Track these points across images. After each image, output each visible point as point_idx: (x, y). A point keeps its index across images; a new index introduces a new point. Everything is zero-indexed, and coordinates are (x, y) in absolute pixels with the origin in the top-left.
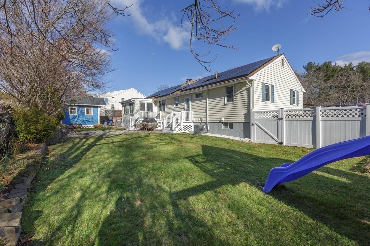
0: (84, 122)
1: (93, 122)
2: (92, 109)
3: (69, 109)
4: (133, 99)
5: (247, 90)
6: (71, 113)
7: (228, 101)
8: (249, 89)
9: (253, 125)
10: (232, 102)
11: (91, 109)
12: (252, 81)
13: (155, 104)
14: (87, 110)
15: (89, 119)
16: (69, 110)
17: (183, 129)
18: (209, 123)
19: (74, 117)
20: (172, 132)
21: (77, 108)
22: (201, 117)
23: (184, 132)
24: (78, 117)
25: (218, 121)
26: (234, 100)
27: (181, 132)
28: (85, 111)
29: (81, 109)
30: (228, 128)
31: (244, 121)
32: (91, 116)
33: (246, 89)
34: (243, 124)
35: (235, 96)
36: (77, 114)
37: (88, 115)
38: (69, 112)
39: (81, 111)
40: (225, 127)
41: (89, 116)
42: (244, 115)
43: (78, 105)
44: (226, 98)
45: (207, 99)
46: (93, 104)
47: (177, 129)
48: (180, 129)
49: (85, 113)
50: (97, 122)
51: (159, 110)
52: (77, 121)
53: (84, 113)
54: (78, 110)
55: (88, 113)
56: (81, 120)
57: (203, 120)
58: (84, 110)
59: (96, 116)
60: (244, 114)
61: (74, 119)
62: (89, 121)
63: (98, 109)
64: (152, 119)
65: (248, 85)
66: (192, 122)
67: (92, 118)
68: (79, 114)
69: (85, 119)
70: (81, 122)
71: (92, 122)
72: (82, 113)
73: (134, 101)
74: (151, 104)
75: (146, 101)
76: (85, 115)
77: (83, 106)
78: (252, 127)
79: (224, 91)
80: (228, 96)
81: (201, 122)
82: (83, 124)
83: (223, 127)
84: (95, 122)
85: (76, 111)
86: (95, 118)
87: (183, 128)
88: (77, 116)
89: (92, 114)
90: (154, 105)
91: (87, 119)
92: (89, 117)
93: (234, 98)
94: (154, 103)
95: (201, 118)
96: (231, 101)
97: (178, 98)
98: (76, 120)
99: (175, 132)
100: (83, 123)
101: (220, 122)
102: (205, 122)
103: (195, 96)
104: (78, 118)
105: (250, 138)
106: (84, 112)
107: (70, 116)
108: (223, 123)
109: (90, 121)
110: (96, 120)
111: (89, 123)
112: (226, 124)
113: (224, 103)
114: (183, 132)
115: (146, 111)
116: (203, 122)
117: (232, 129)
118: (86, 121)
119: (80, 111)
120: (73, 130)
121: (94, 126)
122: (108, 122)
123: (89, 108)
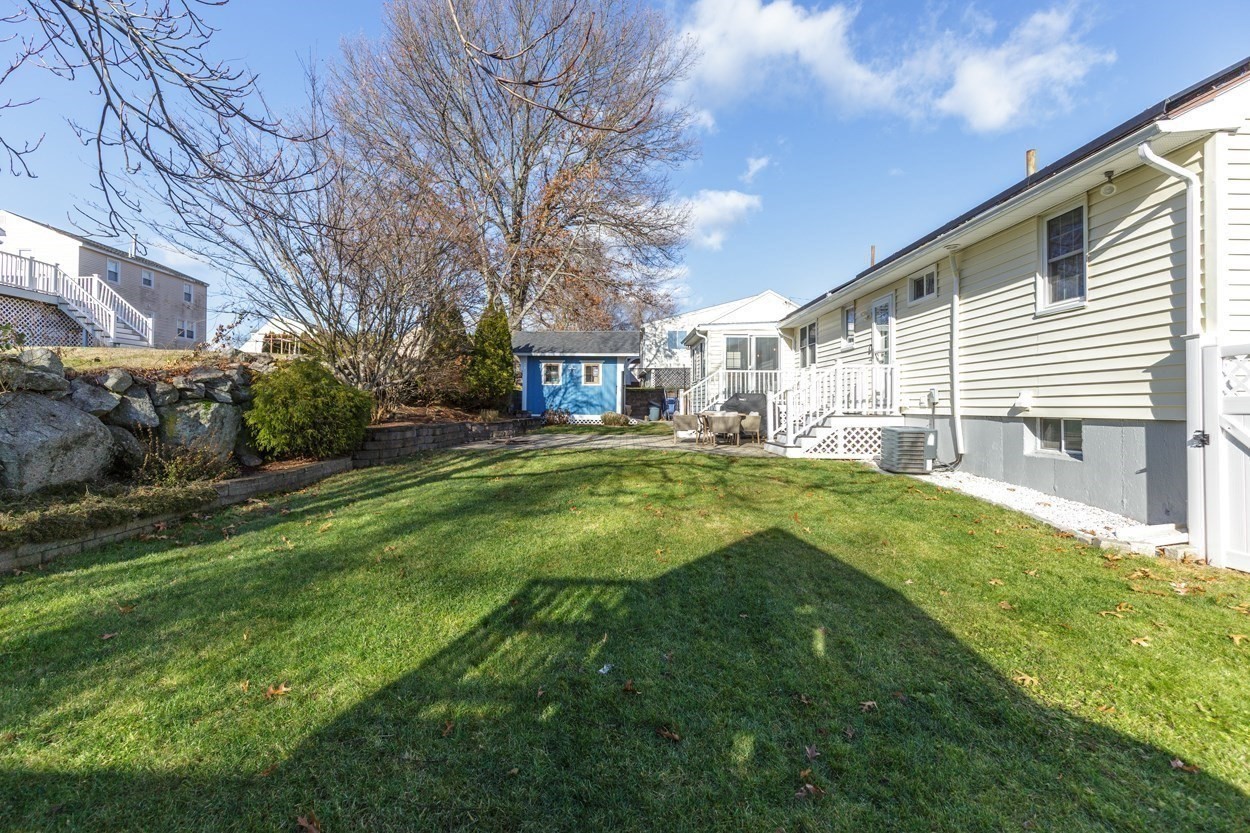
0: (579, 406)
1: (601, 406)
2: (601, 365)
3: (543, 366)
4: (702, 329)
5: (1169, 210)
6: (549, 379)
7: (1057, 296)
8: (1178, 204)
9: (1203, 440)
10: (1074, 302)
11: (597, 367)
12: (1208, 145)
13: (789, 342)
14: (588, 369)
15: (592, 397)
16: (543, 371)
17: (841, 442)
18: (966, 421)
19: (555, 393)
20: (785, 451)
21: (561, 366)
22: (928, 388)
23: (849, 456)
24: (563, 390)
25: (1004, 413)
26: (1089, 283)
27: (832, 456)
28: (583, 373)
29: (571, 366)
30: (1060, 449)
31: (1148, 415)
32: (597, 390)
33: (1163, 205)
34: (1142, 430)
35: (1090, 259)
36: (560, 384)
37: (589, 384)
38: (543, 378)
39: (571, 375)
40: (1046, 446)
41: (593, 388)
42: (1149, 376)
43: (562, 355)
44: (1043, 283)
45: (956, 297)
46: (600, 352)
47: (806, 443)
48: (830, 444)
49: (583, 379)
50: (614, 409)
51: (799, 365)
52: (560, 404)
53: (579, 378)
54: (564, 370)
55: (590, 378)
56: (569, 399)
57: (941, 403)
58: (580, 370)
59: (612, 389)
60: (1147, 369)
61: (554, 397)
62: (592, 405)
63: (616, 367)
64: (755, 398)
65: (1173, 179)
66: (897, 413)
67: (601, 394)
68: (566, 384)
69: (580, 398)
70: (571, 406)
71: (599, 408)
72: (574, 380)
73: (705, 334)
74: (774, 341)
75: (750, 333)
76: (583, 384)
77: (577, 360)
78: (1194, 454)
79: (1035, 244)
80: (1054, 270)
81: (929, 411)
82: (574, 413)
83: (1031, 444)
84: (606, 405)
85: (560, 374)
86: (607, 396)
87: (841, 438)
88: (560, 389)
89: (601, 384)
90: (783, 345)
91: (585, 399)
92: (591, 393)
93: (1089, 271)
94: (785, 338)
95: (931, 396)
96: (1074, 296)
97: (855, 308)
98: (558, 399)
99: (793, 454)
100: (575, 409)
101: (1014, 416)
102: (948, 412)
103: (907, 291)
104: (565, 393)
105: (1183, 527)
106: (579, 375)
107: (545, 388)
108: (1030, 422)
109: (595, 402)
110: (612, 402)
111: (592, 409)
112: (1051, 429)
113: (1031, 309)
114: (841, 455)
115: (749, 367)
116: (938, 412)
117: (1080, 457)
118: (584, 402)
119: (568, 373)
120: (503, 430)
121: (604, 420)
122: (663, 408)
123: (591, 364)
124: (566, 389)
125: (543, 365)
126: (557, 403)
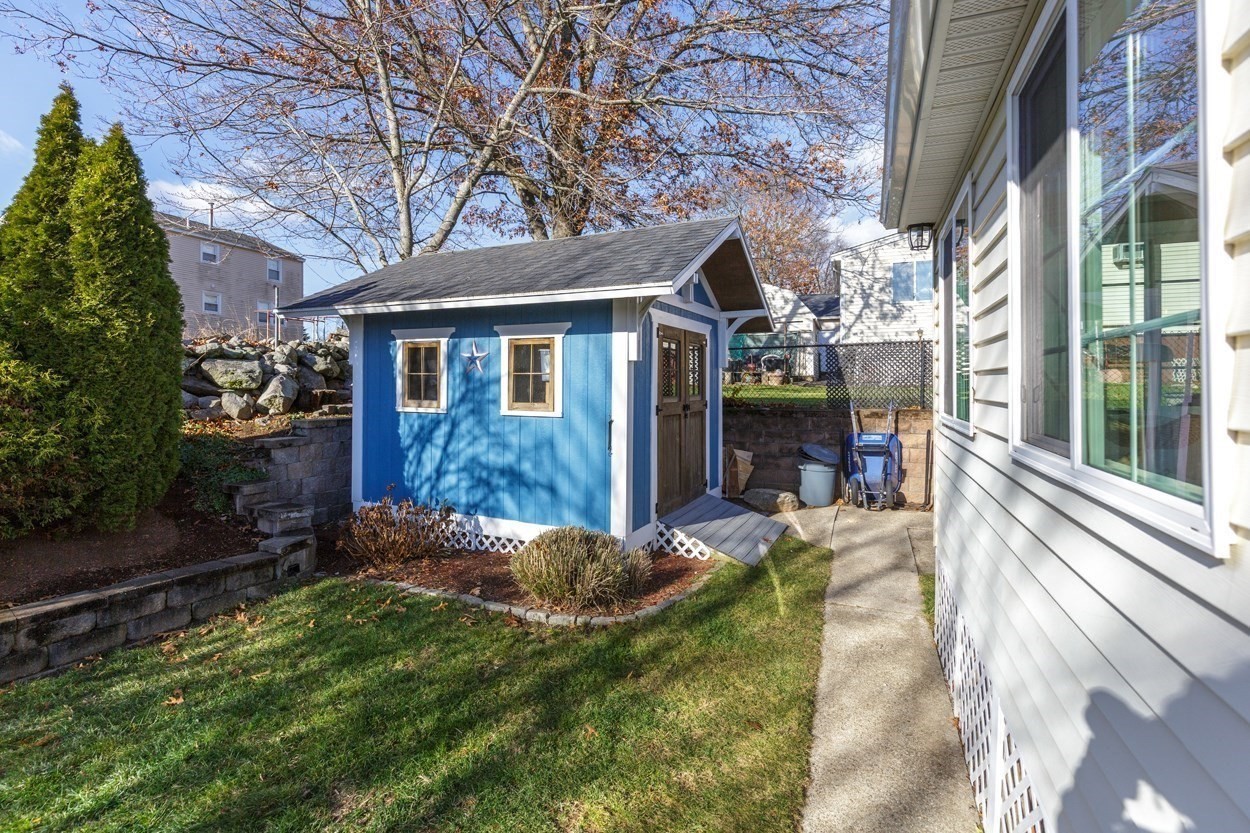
0: (489, 488)
11: (549, 346)
14: (521, 352)
15: (526, 456)
21: (445, 345)
24: (444, 428)
28: (504, 366)
29: (468, 347)
37: (523, 411)
38: (399, 385)
39: (467, 376)
41: (532, 426)
43: (449, 307)
49: (505, 392)
52: (440, 473)
54: (453, 362)
55: (525, 389)
56: (461, 460)
58: (496, 360)
62: (525, 485)
68: (456, 407)
69: (492, 459)
70: (466, 482)
71: (544, 496)
72: (475, 392)
76: (504, 409)
77: (488, 322)
85: (440, 373)
88: (436, 422)
89: (554, 409)
91: (506, 460)
92: (525, 442)
98: (432, 455)
100: (478, 496)
104: (450, 436)
106: (491, 376)
107: (404, 420)
109: (534, 477)
111: (526, 500)
118: (504, 474)
119: (463, 370)
122: (845, 467)
123: (529, 338)
124: (454, 425)
125: (399, 342)
126: (429, 468)
